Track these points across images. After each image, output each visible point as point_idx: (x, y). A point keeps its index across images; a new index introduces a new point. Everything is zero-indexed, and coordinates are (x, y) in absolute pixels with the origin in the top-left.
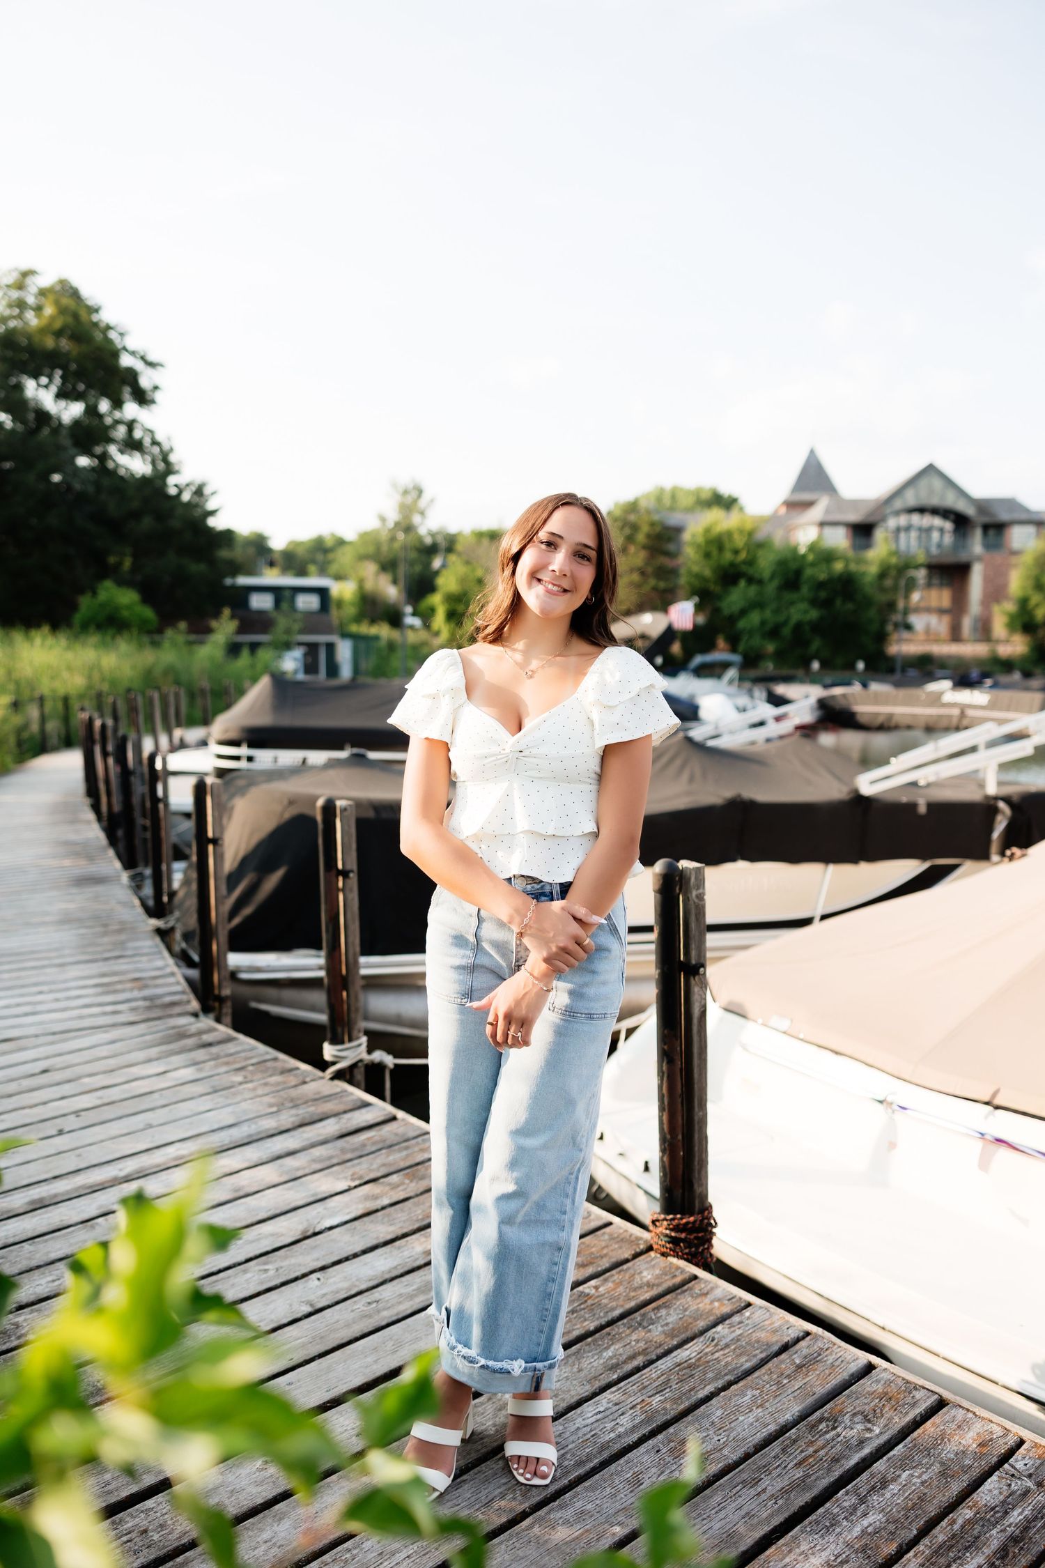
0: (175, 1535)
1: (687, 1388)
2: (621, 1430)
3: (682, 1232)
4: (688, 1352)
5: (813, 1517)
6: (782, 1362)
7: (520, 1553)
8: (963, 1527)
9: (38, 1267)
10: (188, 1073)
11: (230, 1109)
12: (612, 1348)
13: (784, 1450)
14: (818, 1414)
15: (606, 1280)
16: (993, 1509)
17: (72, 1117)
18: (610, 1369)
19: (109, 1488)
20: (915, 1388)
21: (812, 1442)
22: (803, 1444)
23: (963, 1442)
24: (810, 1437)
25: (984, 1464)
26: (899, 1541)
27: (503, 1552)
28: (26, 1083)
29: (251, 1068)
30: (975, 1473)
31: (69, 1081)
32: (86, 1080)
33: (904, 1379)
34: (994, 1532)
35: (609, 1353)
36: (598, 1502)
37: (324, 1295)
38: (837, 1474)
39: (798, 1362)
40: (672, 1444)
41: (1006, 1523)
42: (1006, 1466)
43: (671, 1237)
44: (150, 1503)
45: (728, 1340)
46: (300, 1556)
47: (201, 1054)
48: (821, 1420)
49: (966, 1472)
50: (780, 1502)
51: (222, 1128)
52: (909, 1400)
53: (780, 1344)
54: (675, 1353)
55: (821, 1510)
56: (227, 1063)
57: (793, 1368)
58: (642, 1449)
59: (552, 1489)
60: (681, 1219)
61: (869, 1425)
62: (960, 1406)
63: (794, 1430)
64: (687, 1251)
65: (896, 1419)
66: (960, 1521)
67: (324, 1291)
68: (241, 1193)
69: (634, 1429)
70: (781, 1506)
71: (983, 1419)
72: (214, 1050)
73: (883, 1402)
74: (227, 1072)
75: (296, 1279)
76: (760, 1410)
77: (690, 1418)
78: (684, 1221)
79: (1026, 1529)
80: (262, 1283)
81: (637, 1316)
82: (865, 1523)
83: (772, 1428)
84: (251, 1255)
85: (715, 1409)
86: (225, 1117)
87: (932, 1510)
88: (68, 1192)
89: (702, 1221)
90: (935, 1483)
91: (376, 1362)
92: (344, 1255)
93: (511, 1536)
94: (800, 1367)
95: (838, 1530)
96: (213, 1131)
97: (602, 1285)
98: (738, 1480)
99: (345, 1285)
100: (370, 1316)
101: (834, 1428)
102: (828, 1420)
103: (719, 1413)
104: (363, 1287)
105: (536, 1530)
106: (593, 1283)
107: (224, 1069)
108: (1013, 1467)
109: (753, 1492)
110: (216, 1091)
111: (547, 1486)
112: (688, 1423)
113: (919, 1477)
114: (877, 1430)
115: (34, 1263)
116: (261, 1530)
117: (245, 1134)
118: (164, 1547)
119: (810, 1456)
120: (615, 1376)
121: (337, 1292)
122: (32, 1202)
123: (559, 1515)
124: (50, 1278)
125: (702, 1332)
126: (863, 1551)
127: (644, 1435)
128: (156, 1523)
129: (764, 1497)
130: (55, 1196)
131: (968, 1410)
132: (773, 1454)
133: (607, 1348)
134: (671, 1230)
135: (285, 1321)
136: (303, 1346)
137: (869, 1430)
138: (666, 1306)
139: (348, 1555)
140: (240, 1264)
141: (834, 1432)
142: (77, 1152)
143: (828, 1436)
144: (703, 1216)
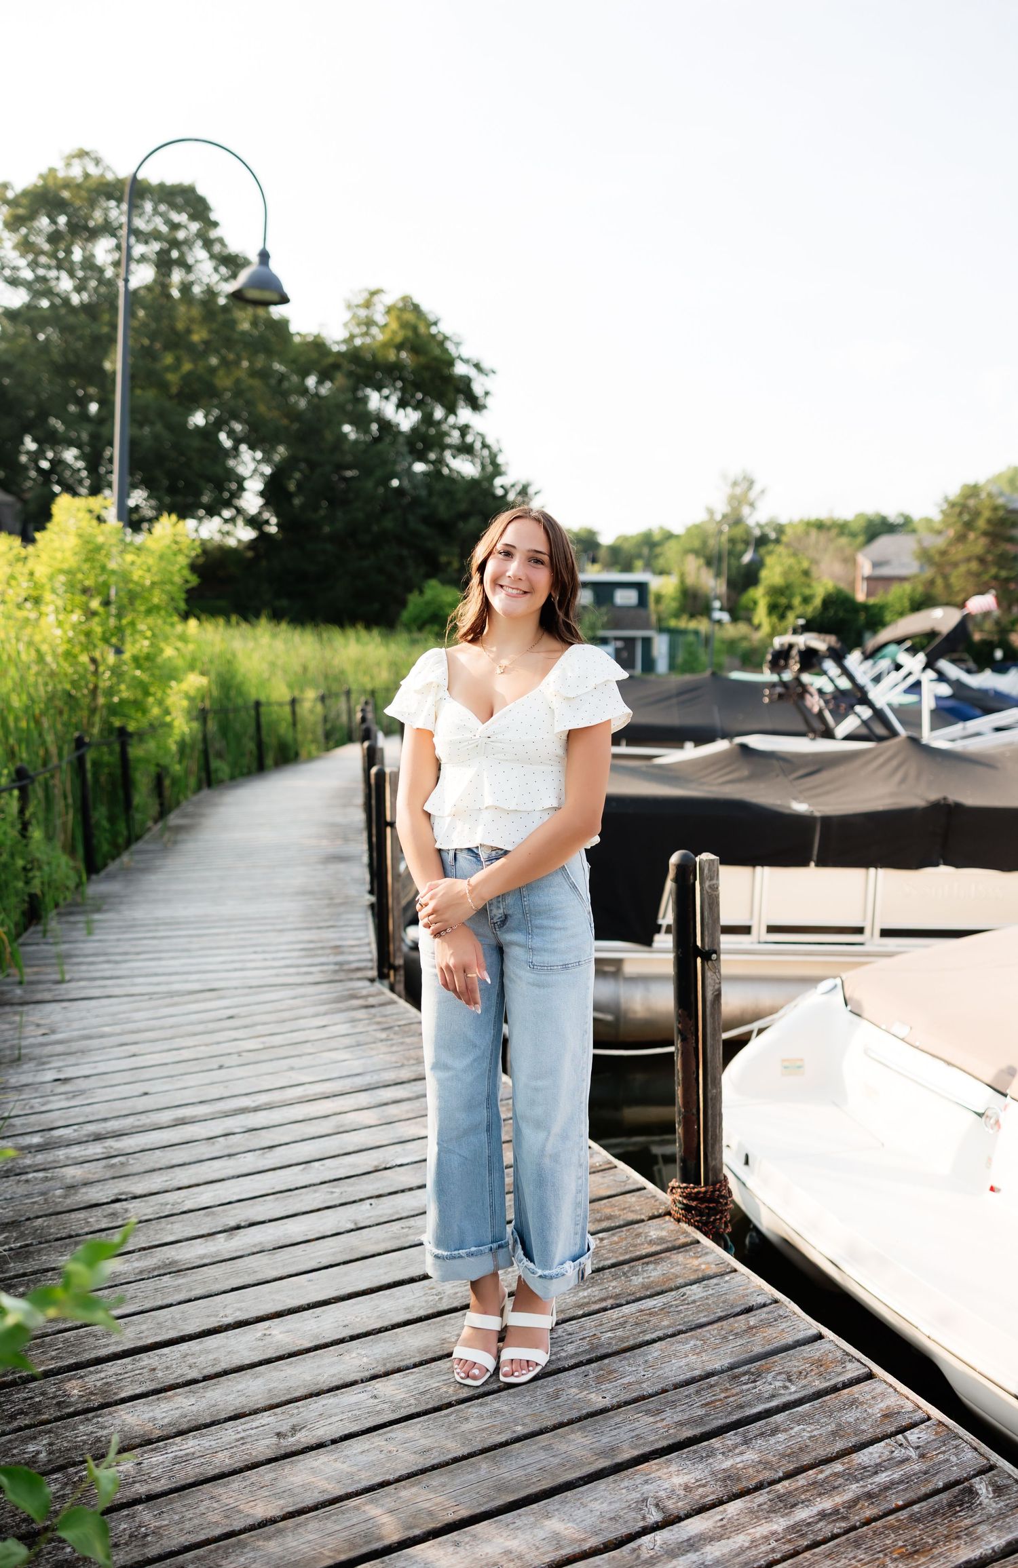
0: (175, 1375)
1: (639, 1330)
2: (563, 1354)
3: (693, 1200)
4: (655, 1302)
5: (695, 1447)
6: (736, 1322)
7: (431, 1433)
8: (827, 1477)
9: (160, 1169)
10: (343, 1029)
11: (362, 1061)
12: (589, 1290)
13: (697, 1392)
14: (745, 1368)
15: (613, 1235)
16: (865, 1468)
17: (235, 1056)
18: (579, 1307)
19: (141, 1335)
20: (850, 1361)
21: (727, 1389)
22: (717, 1391)
23: (870, 1411)
24: (728, 1385)
25: (879, 1432)
26: (761, 1478)
27: (417, 1429)
28: (211, 1026)
29: (397, 1028)
30: (865, 1437)
31: (246, 1027)
32: (259, 1027)
33: (844, 1351)
34: (854, 1486)
35: (585, 1294)
36: (514, 1406)
37: (370, 1217)
38: (734, 1417)
39: (752, 1323)
40: (602, 1372)
41: (870, 1481)
42: (900, 1437)
43: (683, 1204)
44: (166, 1350)
45: (697, 1297)
46: (259, 1406)
47: (361, 1014)
48: (745, 1374)
49: (856, 1435)
50: (671, 1431)
51: (349, 1076)
52: (839, 1369)
53: (743, 1307)
54: (643, 1301)
55: (706, 1443)
56: (378, 1023)
57: (744, 1328)
58: (573, 1372)
59: (481, 1390)
60: (694, 1188)
61: (788, 1384)
62: (885, 1382)
63: (715, 1378)
64: (698, 1218)
65: (817, 1383)
66: (827, 1473)
67: (370, 1215)
68: (341, 1129)
69: (572, 1357)
70: (670, 1435)
71: (902, 1394)
72: (373, 1011)
73: (813, 1367)
74: (375, 1030)
75: (354, 1202)
76: (695, 1357)
77: (628, 1354)
78: (696, 1190)
79: (887, 1488)
80: (324, 1202)
81: (626, 1267)
82: (738, 1460)
83: (697, 1373)
84: (327, 1179)
85: (655, 1350)
86: (356, 1065)
87: (806, 1459)
88: (206, 1115)
89: (714, 1191)
90: (823, 1439)
91: (385, 1273)
92: (401, 1188)
93: (429, 1419)
94: (751, 1328)
95: (711, 1460)
96: (340, 1078)
97: (608, 1238)
98: (643, 1408)
99: (390, 1211)
100: (398, 1238)
101: (755, 1381)
102: (752, 1374)
103: (656, 1354)
104: (404, 1215)
105: (452, 1418)
106: (600, 1235)
107: (375, 1027)
108: (905, 1438)
109: (651, 1419)
110: (358, 1045)
111: (477, 1387)
112: (625, 1358)
113: (812, 1431)
114: (793, 1388)
115: (158, 1166)
116: (238, 1383)
117: (366, 1083)
118: (163, 1382)
119: (720, 1400)
120: (581, 1312)
121: (381, 1216)
122: (176, 1119)
123: (476, 1410)
124: (165, 1179)
125: (678, 1288)
126: (724, 1480)
127: (582, 1362)
128: (164, 1365)
129: (659, 1425)
130: (195, 1117)
131: (891, 1386)
132: (686, 1393)
133: (584, 1290)
134: (685, 1197)
135: (329, 1233)
136: (334, 1254)
137: (786, 1388)
138: (656, 1262)
139: (295, 1411)
140: (314, 1185)
141: (753, 1385)
142: (226, 1084)
143: (744, 1387)
144: (714, 1188)
